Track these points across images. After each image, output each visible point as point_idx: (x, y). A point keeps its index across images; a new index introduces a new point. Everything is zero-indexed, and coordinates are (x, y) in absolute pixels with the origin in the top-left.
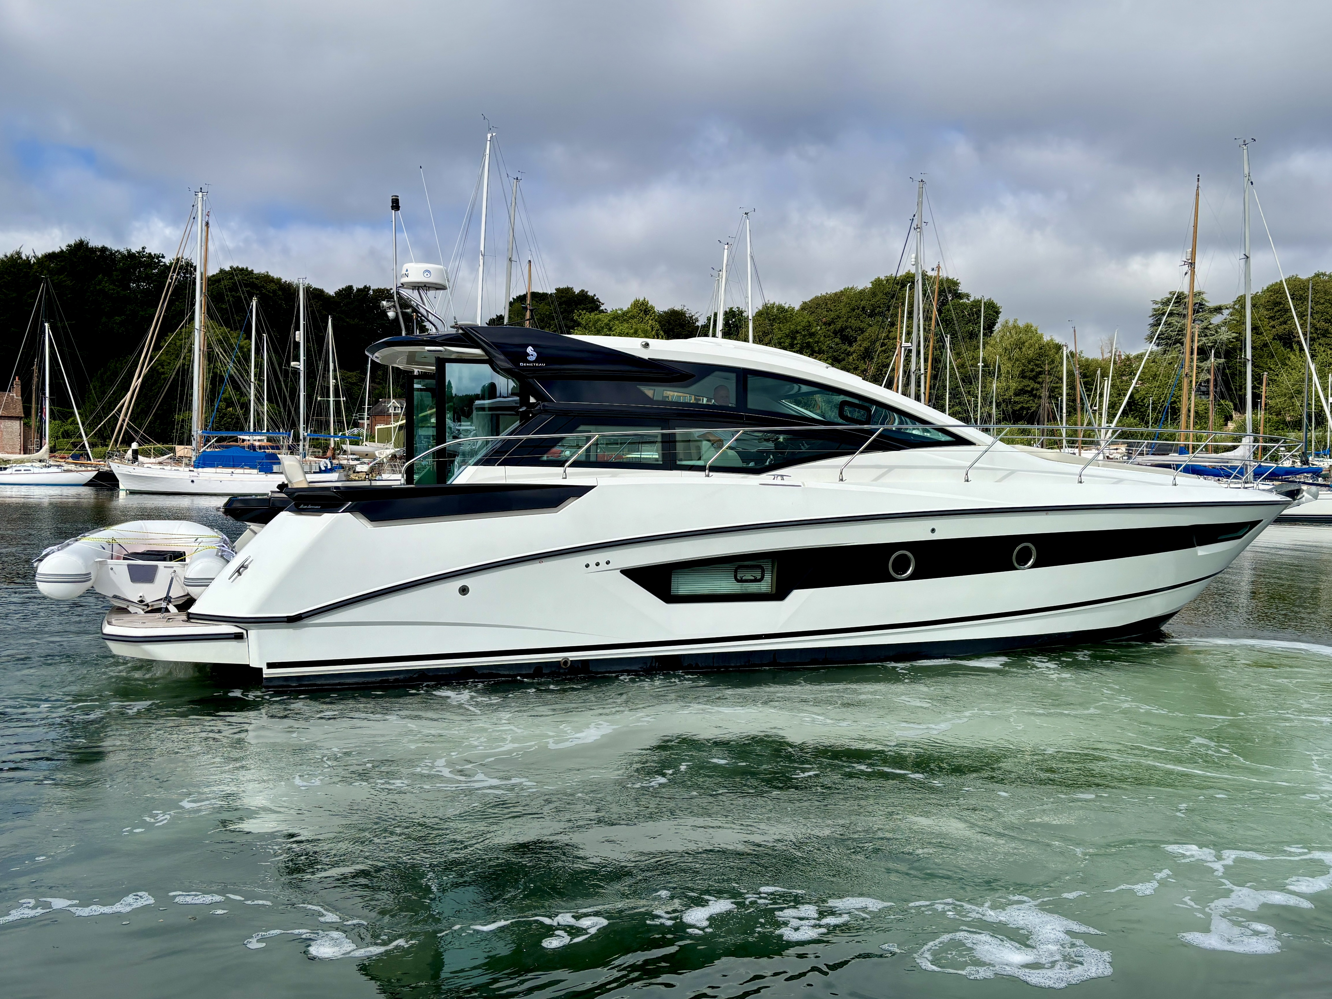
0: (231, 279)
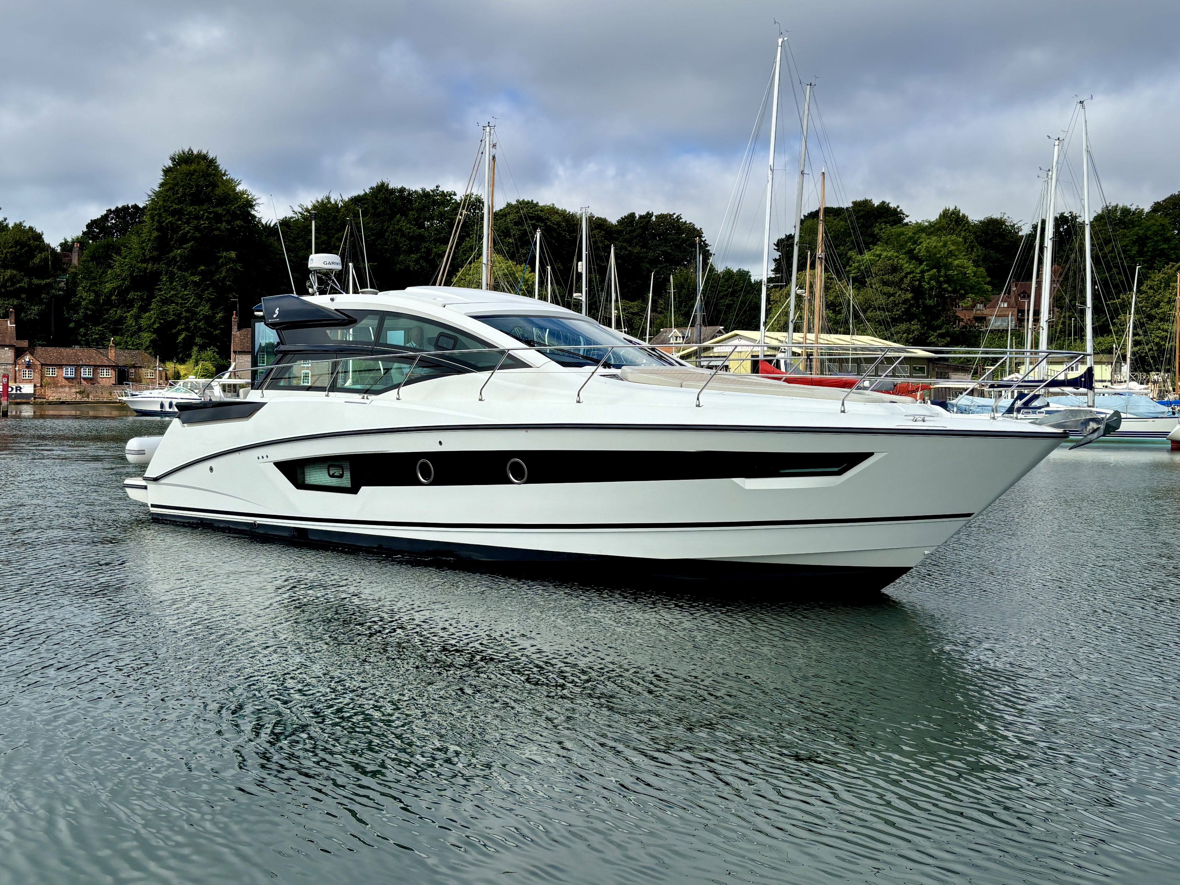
0: (517, 212)
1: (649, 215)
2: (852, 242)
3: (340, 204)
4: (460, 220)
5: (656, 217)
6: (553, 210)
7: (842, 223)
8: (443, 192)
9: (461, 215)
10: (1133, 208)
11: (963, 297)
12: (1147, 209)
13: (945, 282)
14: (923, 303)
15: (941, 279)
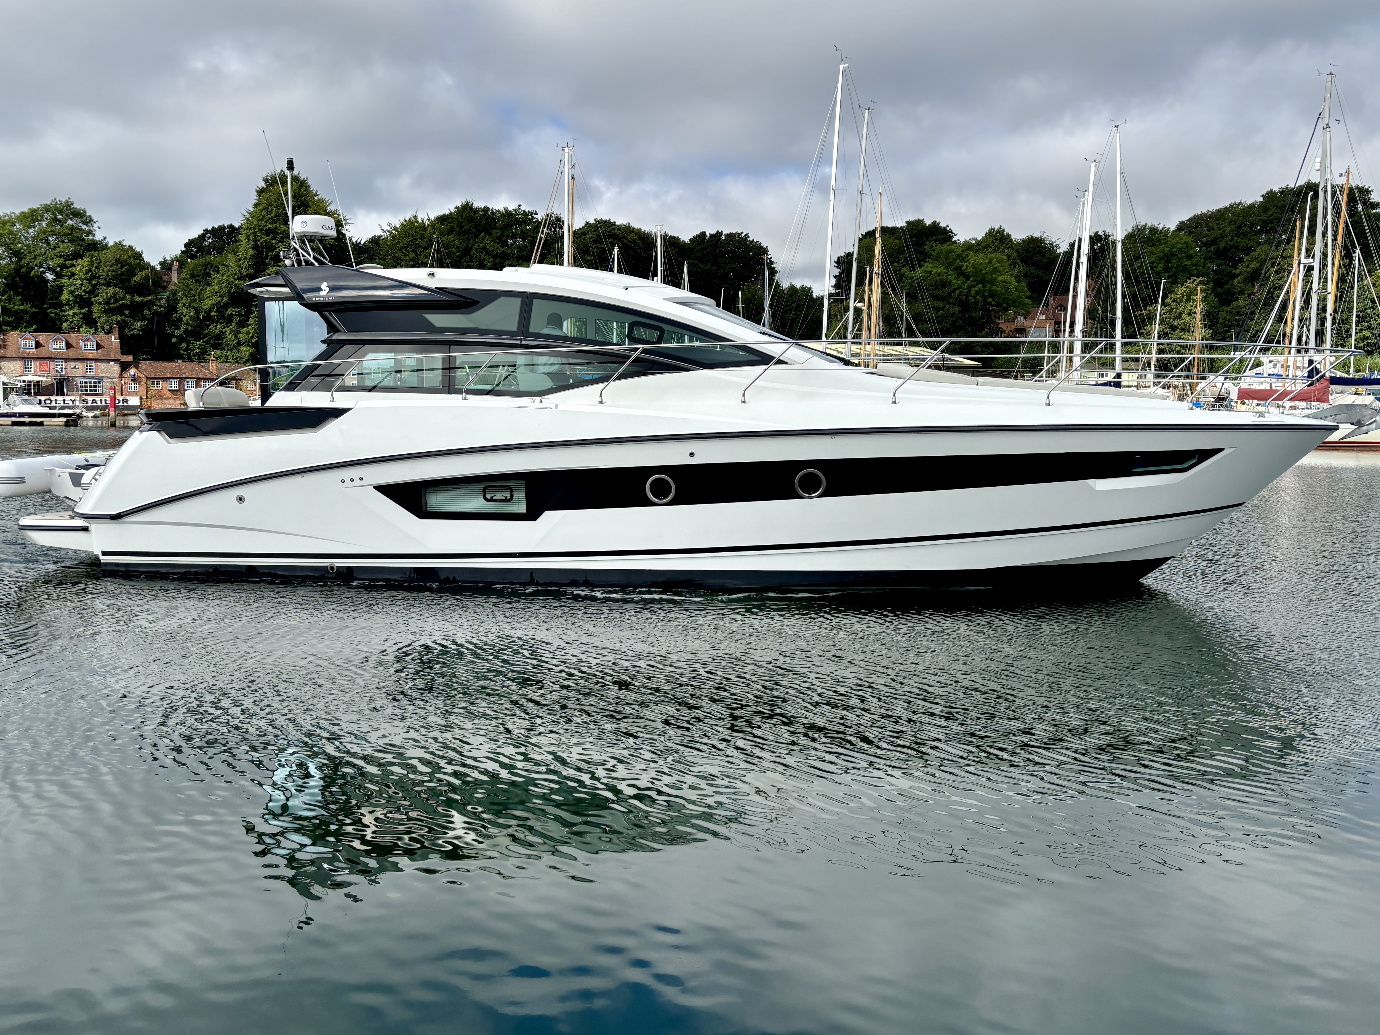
0: (595, 231)
1: (719, 234)
2: (906, 260)
3: (427, 223)
4: (541, 238)
5: (725, 235)
6: (628, 229)
7: (897, 241)
8: (524, 211)
9: (542, 233)
10: (1160, 227)
11: (1006, 310)
12: (1173, 228)
13: (990, 296)
14: (969, 316)
15: (987, 294)
